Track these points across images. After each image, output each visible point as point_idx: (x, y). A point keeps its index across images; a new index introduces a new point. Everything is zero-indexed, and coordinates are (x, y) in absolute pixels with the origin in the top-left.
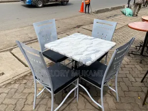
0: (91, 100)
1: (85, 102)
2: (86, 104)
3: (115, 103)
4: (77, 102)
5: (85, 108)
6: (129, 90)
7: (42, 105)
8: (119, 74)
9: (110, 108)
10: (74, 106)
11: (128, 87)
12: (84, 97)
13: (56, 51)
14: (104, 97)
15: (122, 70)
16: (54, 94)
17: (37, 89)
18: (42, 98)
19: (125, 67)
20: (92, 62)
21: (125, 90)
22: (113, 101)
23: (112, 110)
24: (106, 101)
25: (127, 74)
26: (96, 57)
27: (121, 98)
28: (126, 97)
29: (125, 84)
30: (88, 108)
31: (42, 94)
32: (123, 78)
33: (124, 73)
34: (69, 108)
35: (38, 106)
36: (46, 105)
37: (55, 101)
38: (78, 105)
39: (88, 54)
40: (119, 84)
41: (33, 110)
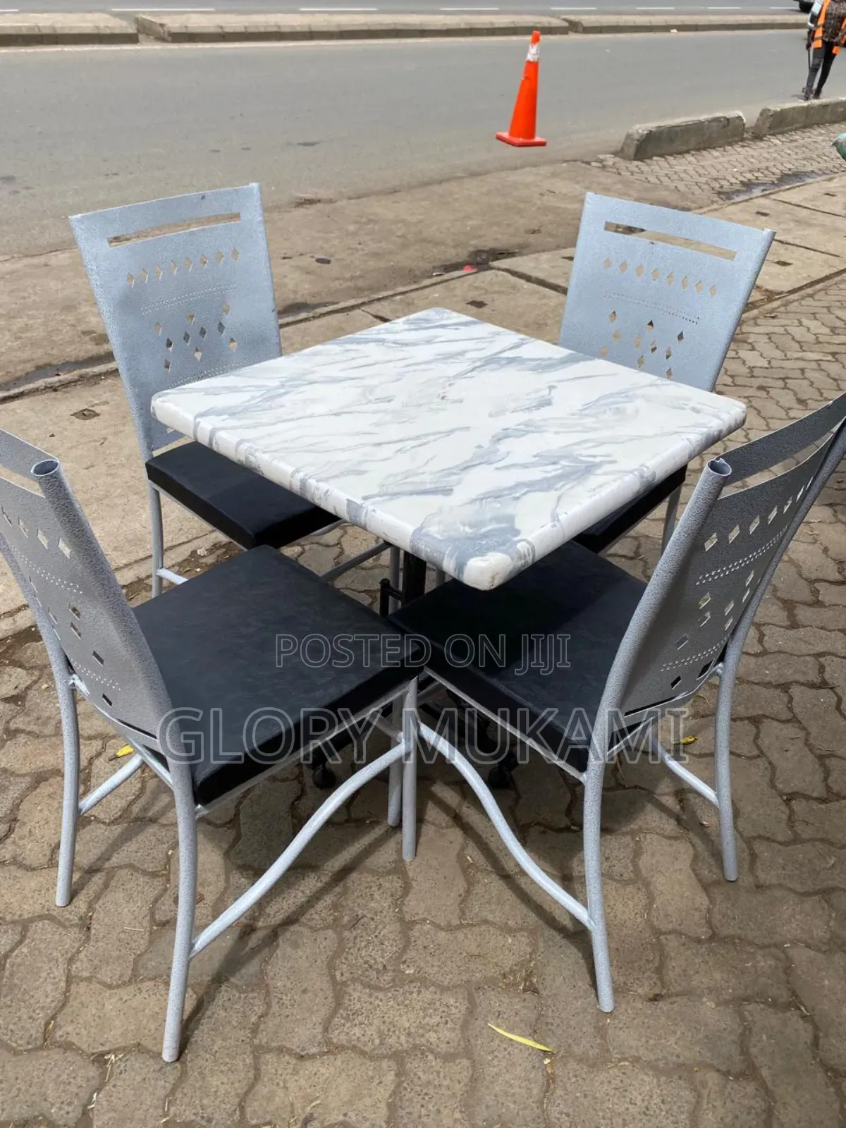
1: (466, 869)
2: (470, 883)
3: (706, 887)
4: (408, 867)
5: (463, 913)
6: (831, 785)
7: (124, 872)
8: (765, 653)
9: (663, 930)
10: (377, 896)
11: (827, 761)
12: (467, 829)
13: (236, 450)
14: (624, 834)
15: (794, 625)
16: (199, 806)
17: (104, 748)
18: (136, 819)
19: (820, 598)
20: (520, 563)
21: (796, 789)
22: (690, 871)
23: (672, 943)
24: (631, 868)
25: (828, 657)
26: (555, 518)
27: (759, 847)
28: (803, 841)
29: (802, 734)
30: (486, 922)
31: (139, 785)
32: (796, 691)
33: (805, 649)
34: (335, 906)
35: (100, 879)
36: (163, 875)
37: (232, 852)
38: (413, 891)
39: (497, 495)
40: (757, 737)
41: (55, 913)
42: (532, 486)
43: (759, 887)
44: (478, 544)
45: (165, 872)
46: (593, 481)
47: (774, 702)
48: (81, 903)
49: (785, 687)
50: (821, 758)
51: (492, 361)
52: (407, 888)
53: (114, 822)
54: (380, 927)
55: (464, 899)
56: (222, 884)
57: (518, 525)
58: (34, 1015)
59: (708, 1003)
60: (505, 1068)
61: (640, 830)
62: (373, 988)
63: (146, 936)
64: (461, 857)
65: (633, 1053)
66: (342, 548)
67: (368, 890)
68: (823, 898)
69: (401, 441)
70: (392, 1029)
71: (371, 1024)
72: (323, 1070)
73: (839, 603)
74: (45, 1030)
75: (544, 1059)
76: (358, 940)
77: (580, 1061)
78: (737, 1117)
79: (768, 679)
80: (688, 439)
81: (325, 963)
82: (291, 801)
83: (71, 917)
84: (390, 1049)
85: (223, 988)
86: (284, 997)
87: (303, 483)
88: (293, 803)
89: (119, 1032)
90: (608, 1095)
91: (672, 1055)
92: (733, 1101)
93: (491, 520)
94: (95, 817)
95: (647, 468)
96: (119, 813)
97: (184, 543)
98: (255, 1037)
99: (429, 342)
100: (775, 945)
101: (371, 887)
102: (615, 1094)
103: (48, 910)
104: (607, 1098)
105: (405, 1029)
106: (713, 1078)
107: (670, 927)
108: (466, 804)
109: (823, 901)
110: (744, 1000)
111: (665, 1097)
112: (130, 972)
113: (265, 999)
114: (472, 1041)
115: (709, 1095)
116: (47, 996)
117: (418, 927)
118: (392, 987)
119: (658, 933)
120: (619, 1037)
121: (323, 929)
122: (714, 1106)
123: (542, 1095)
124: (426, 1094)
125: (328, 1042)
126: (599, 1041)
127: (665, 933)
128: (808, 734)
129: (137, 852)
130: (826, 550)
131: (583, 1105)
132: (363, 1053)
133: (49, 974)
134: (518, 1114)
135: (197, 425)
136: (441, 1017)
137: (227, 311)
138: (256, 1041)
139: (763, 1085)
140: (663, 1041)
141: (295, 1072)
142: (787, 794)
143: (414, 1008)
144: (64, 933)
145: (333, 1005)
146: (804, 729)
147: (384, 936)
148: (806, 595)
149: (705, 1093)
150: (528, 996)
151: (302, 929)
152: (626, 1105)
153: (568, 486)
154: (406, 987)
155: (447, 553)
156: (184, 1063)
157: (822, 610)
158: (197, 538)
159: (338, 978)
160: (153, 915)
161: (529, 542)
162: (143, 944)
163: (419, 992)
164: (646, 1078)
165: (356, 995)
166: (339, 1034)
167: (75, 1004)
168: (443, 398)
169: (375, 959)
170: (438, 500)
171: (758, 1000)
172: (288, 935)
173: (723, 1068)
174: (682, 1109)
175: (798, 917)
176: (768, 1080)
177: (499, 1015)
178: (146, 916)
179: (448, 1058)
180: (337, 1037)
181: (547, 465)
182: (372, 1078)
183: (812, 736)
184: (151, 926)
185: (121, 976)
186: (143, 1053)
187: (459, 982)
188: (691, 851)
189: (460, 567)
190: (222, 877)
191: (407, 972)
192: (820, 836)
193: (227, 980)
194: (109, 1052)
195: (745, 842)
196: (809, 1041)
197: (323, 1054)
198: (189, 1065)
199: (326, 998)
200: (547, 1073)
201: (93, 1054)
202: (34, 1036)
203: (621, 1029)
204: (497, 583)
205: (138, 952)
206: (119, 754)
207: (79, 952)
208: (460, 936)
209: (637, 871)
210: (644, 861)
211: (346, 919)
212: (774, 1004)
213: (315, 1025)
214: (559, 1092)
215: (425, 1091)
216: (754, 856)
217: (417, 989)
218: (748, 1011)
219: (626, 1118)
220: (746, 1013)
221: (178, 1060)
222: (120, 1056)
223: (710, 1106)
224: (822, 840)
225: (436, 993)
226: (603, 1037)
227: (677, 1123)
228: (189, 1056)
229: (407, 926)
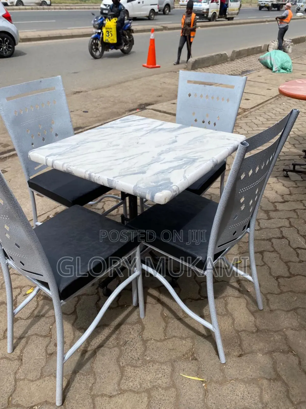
0: (183, 312)
1: (165, 318)
2: (167, 323)
3: (253, 313)
4: (143, 320)
5: (165, 334)
6: (291, 272)
7: (33, 337)
8: (261, 229)
9: (239, 330)
10: (132, 333)
11: (288, 264)
12: (163, 304)
13: (63, 167)
14: (220, 298)
15: (269, 218)
16: (62, 301)
17: (21, 292)
18: (37, 316)
19: (277, 208)
20: (174, 193)
21: (279, 275)
22: (246, 308)
23: (243, 335)
24: (225, 310)
25: (283, 228)
26: (185, 177)
27: (269, 296)
28: (284, 293)
29: (278, 255)
30: (174, 336)
31: (36, 304)
32: (273, 240)
33: (274, 226)
34: (117, 339)
35: (24, 341)
36: (49, 336)
37: (75, 324)
38: (146, 329)
39: (163, 172)
40: (263, 258)
41: (7, 356)
42: (175, 168)
43: (271, 311)
44: (159, 188)
45: (50, 335)
46: (196, 164)
47: (267, 246)
48: (18, 351)
49: (270, 240)
50: (286, 263)
51: (153, 130)
52: (143, 328)
53: (28, 318)
54: (135, 344)
55: (165, 330)
56: (72, 336)
57: (172, 181)
58: (3, 396)
59: (259, 355)
60: (189, 389)
61: (226, 296)
62: (135, 367)
63: (45, 360)
64: (162, 314)
65: (235, 377)
66: (104, 209)
67: (128, 331)
68: (294, 312)
69: (125, 158)
70: (144, 381)
71: (136, 381)
72: (119, 401)
73: (284, 209)
74: (8, 400)
75: (203, 384)
76: (127, 349)
77: (216, 382)
78: (276, 395)
79: (263, 238)
80: (227, 148)
81: (115, 360)
82: (95, 302)
83: (14, 357)
84: (144, 388)
85: (77, 375)
86: (101, 375)
87: (90, 175)
88: (96, 303)
89: (38, 397)
90: (228, 394)
91: (249, 376)
92: (274, 390)
93: (162, 180)
94: (19, 317)
95: (215, 158)
96: (29, 315)
97: (44, 214)
98: (92, 392)
99: (129, 126)
100: (280, 331)
101: (130, 329)
102: (231, 393)
103: (5, 355)
104: (228, 395)
105: (149, 380)
106: (265, 382)
107: (242, 329)
108: (161, 295)
109: (294, 313)
110: (272, 352)
111: (249, 392)
112: (40, 374)
113: (94, 377)
114: (175, 381)
115: (265, 388)
116: (7, 388)
117: (149, 342)
118: (142, 365)
119: (238, 332)
120: (229, 371)
121: (114, 347)
122: (267, 392)
123: (204, 397)
124: (160, 404)
125: (121, 389)
126: (222, 374)
127: (240, 332)
128: (280, 255)
129: (38, 328)
130: (276, 192)
131: (219, 399)
132: (134, 392)
133: (7, 380)
134: (196, 406)
135: (47, 160)
136: (162, 374)
137: (53, 123)
138: (92, 393)
139: (284, 382)
140: (245, 371)
141: (109, 403)
142: (276, 277)
143: (151, 372)
144: (12, 363)
145: (121, 375)
146: (278, 253)
147: (137, 347)
148: (272, 208)
149: (263, 387)
150: (194, 361)
151: (105, 349)
152: (235, 397)
153: (188, 167)
154: (148, 365)
155: (147, 192)
156: (65, 406)
157: (279, 212)
158: (49, 211)
159: (121, 365)
160: (46, 352)
161: (177, 186)
162: (43, 363)
163: (153, 366)
164: (241, 385)
165: (129, 370)
166: (124, 386)
167: (19, 389)
168: (138, 143)
169: (135, 356)
170: (141, 176)
171: (277, 351)
172: (100, 351)
173: (269, 378)
174: (256, 395)
175: (286, 319)
176: (285, 379)
177: (184, 370)
178: (44, 352)
179: (166, 389)
180: (124, 387)
181: (178, 161)
182: (139, 400)
183: (282, 255)
184: (46, 356)
185: (36, 376)
186: (48, 404)
187: (167, 360)
188: (245, 301)
189: (153, 197)
190: (72, 333)
191: (147, 359)
192: (290, 289)
193: (78, 372)
194: (34, 406)
195: (264, 295)
196: (297, 364)
197: (118, 394)
198: (67, 406)
199: (117, 373)
200: (205, 389)
201: (28, 407)
202: (4, 403)
203: (229, 369)
204: (167, 201)
205: (42, 366)
206: (27, 293)
207: (18, 369)
208: (165, 343)
209: (227, 310)
210: (229, 307)
211: (122, 343)
212: (283, 352)
213: (114, 384)
214: (210, 395)
215: (159, 402)
216: (268, 300)
217: (152, 365)
218: (274, 356)
219: (236, 401)
220: (273, 356)
221: (62, 405)
222: (39, 407)
223: (266, 392)
224: (291, 291)
225: (159, 365)
226: (223, 373)
227: (255, 400)
228: (66, 402)
229: (145, 342)
